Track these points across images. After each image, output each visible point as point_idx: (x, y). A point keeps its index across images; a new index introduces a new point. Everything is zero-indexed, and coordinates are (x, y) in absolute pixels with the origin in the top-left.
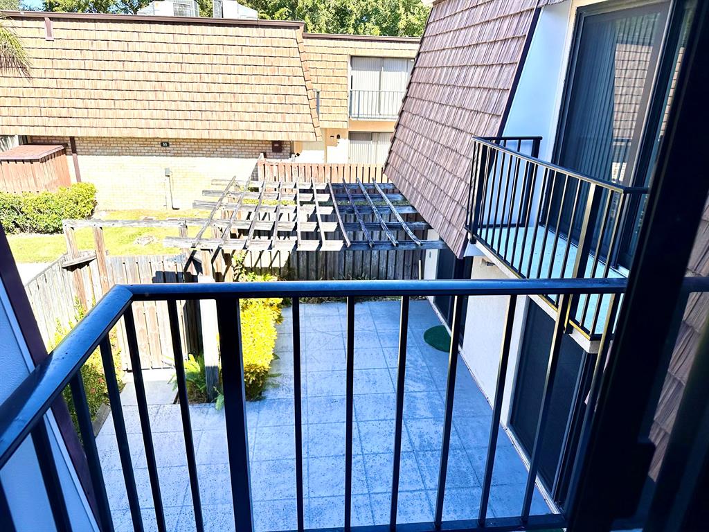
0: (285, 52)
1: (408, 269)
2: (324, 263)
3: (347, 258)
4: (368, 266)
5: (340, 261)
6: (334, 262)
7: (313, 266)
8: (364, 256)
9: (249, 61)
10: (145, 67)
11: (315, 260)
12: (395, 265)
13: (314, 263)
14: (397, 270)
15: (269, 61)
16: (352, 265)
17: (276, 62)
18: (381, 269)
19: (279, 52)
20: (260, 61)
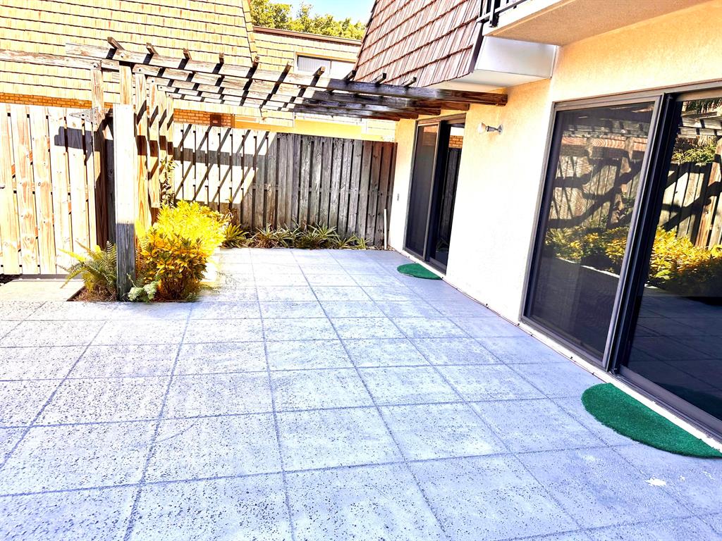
0: (230, 21)
1: (371, 220)
2: (274, 205)
3: (301, 202)
4: (326, 213)
5: (293, 205)
6: (286, 204)
7: (260, 208)
8: (322, 200)
9: (188, 25)
10: (67, 19)
11: (262, 201)
12: (357, 214)
13: (262, 205)
14: (359, 220)
15: (211, 28)
16: (307, 210)
17: (219, 29)
18: (340, 217)
19: (222, 20)
20: (201, 27)
